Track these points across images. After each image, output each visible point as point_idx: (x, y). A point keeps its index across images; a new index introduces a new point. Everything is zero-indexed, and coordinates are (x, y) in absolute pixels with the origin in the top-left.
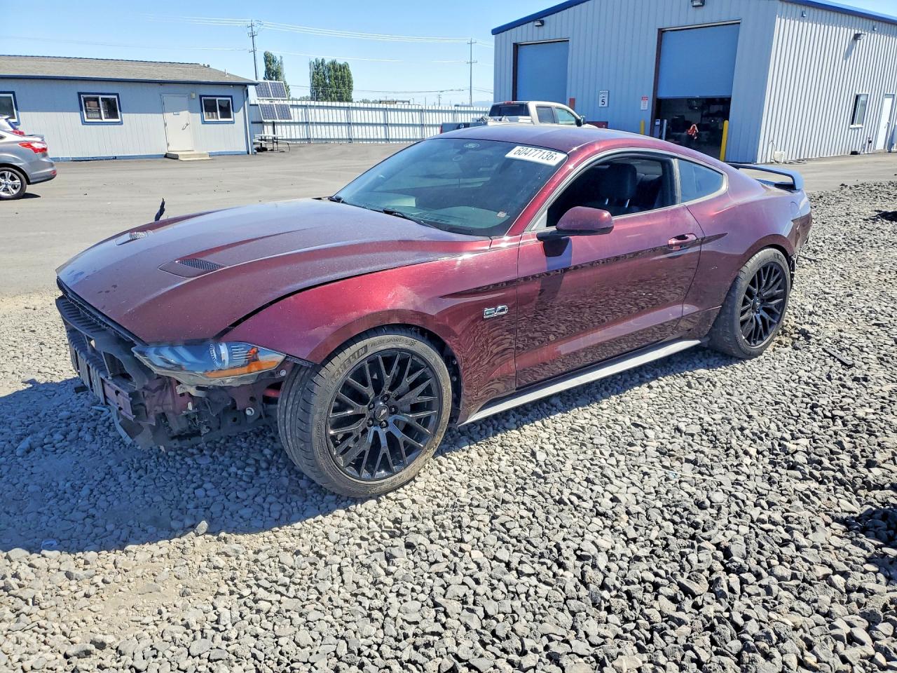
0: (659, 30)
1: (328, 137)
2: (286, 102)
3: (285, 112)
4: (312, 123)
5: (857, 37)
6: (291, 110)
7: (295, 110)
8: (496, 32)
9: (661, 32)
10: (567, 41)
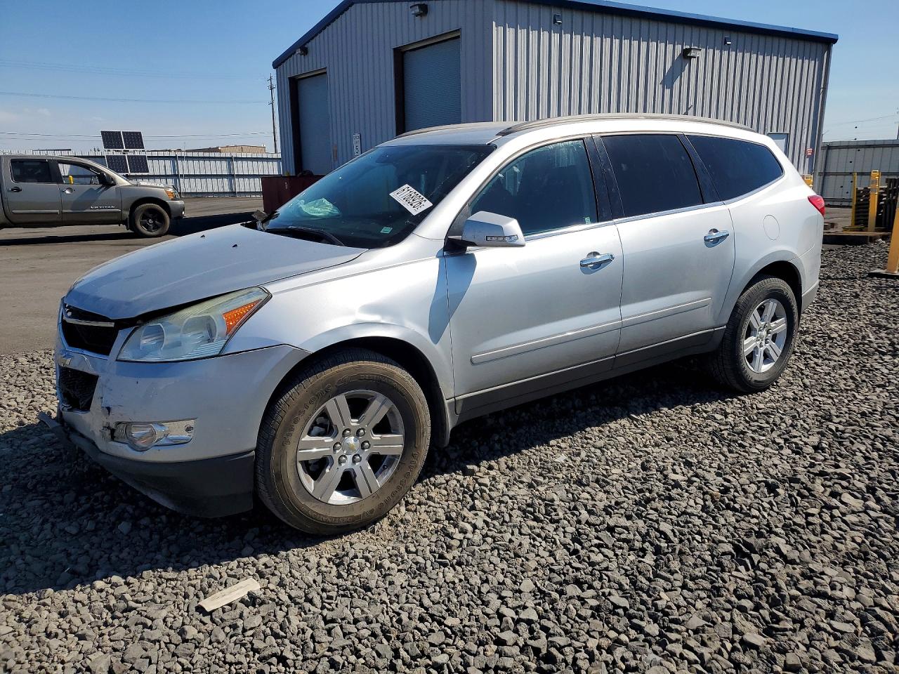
0: (395, 50)
1: (205, 190)
2: (143, 154)
3: (139, 165)
4: (182, 176)
5: (686, 55)
6: (149, 162)
7: (155, 162)
8: (276, 65)
9: (400, 55)
10: (326, 73)
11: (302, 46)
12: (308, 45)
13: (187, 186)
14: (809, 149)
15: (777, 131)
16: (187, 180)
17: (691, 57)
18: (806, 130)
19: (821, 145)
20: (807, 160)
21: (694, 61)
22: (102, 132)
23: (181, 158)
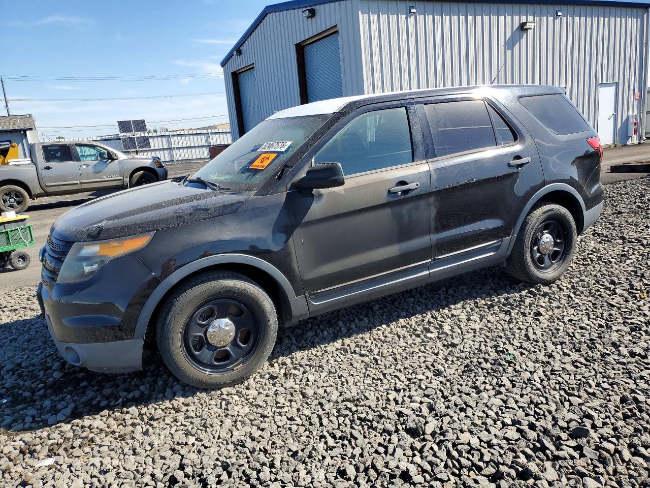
0: (297, 45)
3: (144, 143)
4: (174, 148)
5: (523, 27)
8: (223, 64)
10: (253, 67)
11: (238, 50)
12: (242, 48)
13: (179, 155)
14: (637, 94)
15: (607, 81)
16: (178, 151)
17: (527, 29)
18: (633, 79)
19: (647, 90)
20: (636, 102)
21: (530, 32)
22: (118, 122)
23: (173, 136)
